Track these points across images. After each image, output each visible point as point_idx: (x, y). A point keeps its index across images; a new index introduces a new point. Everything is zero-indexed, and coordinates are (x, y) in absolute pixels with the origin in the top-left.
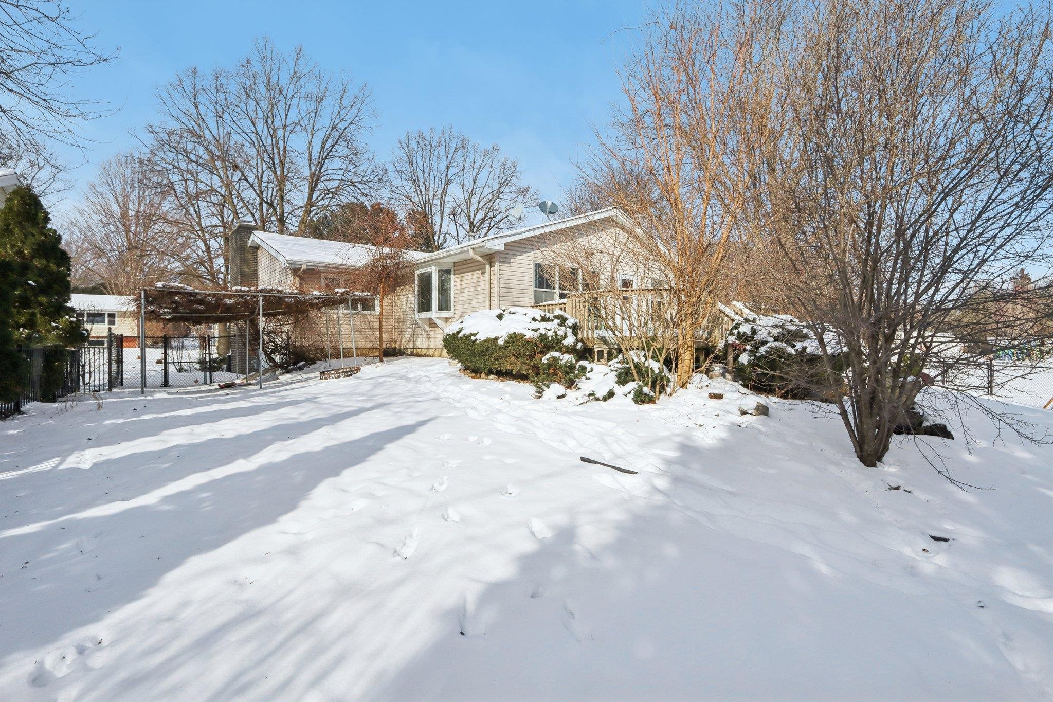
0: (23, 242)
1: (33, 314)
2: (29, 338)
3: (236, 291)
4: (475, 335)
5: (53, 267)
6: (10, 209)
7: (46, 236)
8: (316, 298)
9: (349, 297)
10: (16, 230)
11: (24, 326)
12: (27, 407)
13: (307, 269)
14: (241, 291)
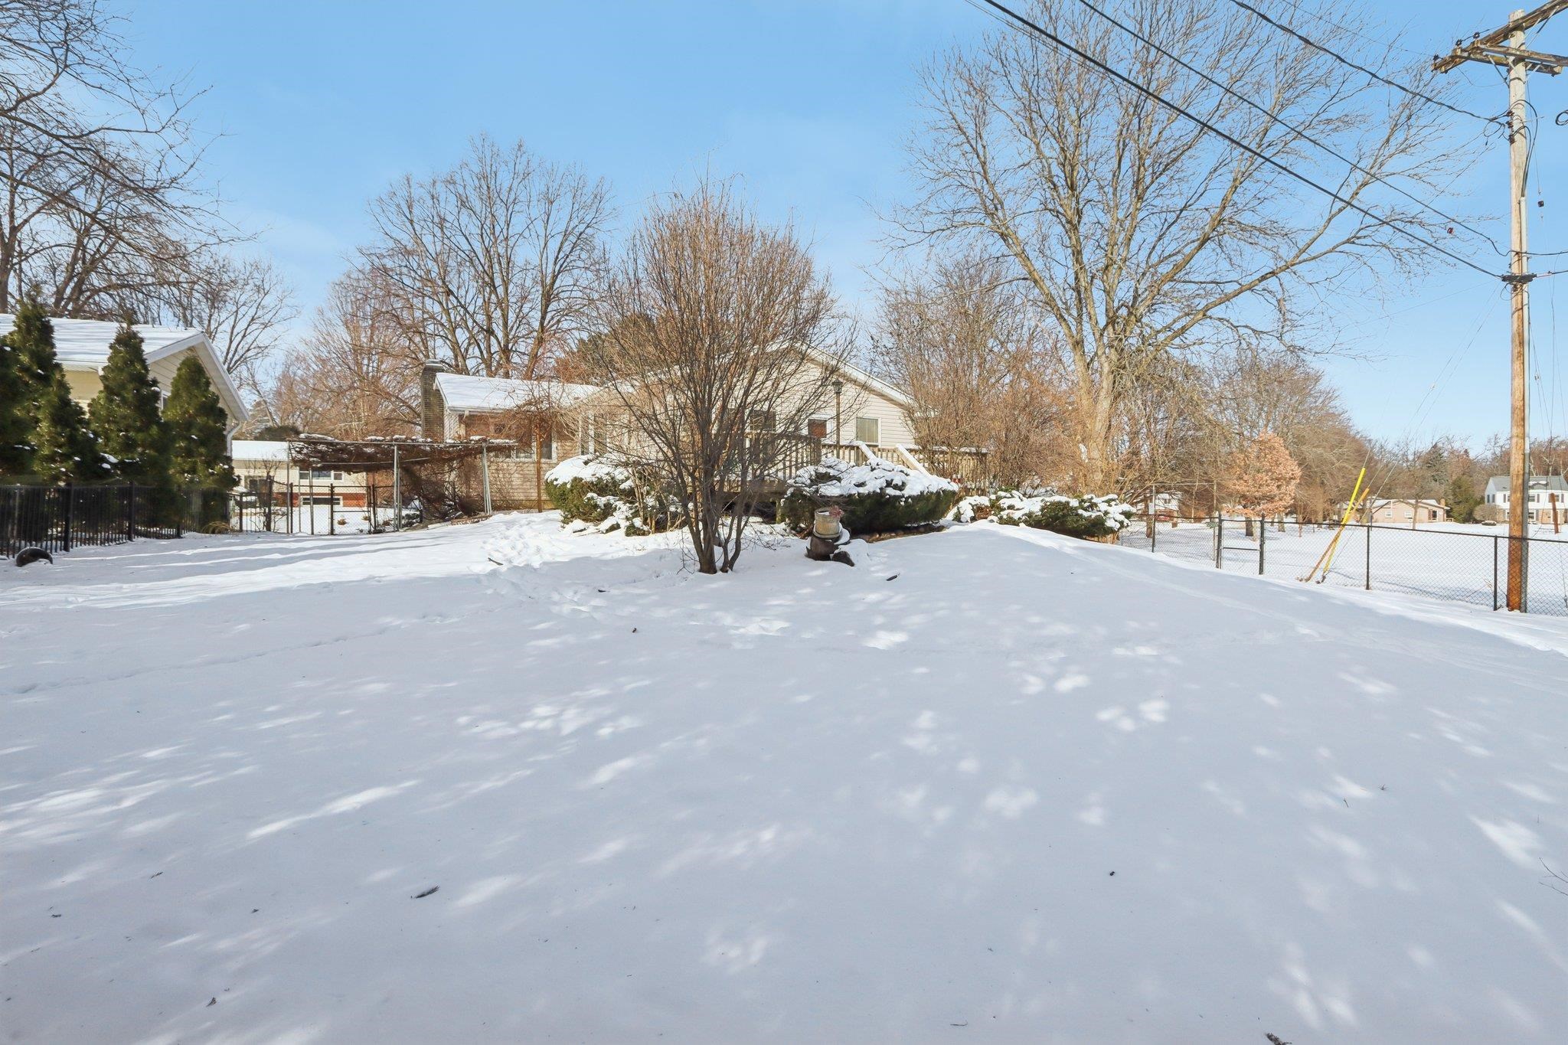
0: (189, 404)
1: (195, 463)
2: (192, 481)
3: (371, 440)
4: (556, 480)
5: (211, 423)
6: (179, 376)
7: (206, 398)
8: (450, 447)
9: (484, 444)
10: (184, 395)
11: (188, 473)
12: (186, 534)
13: (470, 416)
14: (376, 440)
